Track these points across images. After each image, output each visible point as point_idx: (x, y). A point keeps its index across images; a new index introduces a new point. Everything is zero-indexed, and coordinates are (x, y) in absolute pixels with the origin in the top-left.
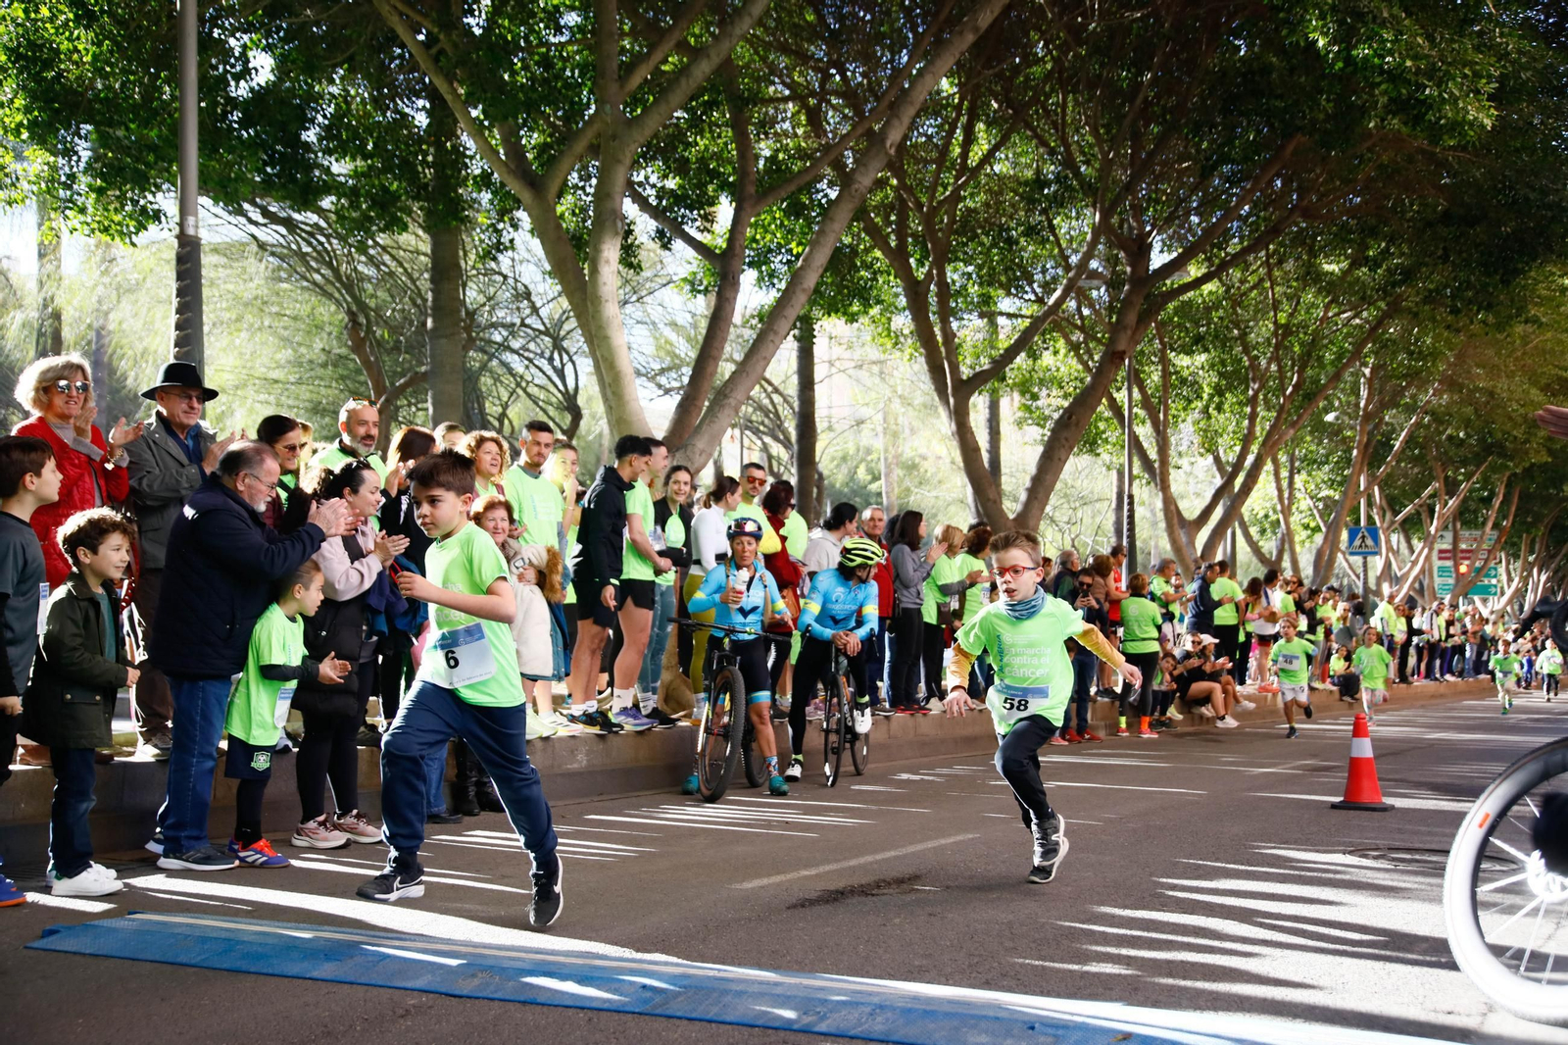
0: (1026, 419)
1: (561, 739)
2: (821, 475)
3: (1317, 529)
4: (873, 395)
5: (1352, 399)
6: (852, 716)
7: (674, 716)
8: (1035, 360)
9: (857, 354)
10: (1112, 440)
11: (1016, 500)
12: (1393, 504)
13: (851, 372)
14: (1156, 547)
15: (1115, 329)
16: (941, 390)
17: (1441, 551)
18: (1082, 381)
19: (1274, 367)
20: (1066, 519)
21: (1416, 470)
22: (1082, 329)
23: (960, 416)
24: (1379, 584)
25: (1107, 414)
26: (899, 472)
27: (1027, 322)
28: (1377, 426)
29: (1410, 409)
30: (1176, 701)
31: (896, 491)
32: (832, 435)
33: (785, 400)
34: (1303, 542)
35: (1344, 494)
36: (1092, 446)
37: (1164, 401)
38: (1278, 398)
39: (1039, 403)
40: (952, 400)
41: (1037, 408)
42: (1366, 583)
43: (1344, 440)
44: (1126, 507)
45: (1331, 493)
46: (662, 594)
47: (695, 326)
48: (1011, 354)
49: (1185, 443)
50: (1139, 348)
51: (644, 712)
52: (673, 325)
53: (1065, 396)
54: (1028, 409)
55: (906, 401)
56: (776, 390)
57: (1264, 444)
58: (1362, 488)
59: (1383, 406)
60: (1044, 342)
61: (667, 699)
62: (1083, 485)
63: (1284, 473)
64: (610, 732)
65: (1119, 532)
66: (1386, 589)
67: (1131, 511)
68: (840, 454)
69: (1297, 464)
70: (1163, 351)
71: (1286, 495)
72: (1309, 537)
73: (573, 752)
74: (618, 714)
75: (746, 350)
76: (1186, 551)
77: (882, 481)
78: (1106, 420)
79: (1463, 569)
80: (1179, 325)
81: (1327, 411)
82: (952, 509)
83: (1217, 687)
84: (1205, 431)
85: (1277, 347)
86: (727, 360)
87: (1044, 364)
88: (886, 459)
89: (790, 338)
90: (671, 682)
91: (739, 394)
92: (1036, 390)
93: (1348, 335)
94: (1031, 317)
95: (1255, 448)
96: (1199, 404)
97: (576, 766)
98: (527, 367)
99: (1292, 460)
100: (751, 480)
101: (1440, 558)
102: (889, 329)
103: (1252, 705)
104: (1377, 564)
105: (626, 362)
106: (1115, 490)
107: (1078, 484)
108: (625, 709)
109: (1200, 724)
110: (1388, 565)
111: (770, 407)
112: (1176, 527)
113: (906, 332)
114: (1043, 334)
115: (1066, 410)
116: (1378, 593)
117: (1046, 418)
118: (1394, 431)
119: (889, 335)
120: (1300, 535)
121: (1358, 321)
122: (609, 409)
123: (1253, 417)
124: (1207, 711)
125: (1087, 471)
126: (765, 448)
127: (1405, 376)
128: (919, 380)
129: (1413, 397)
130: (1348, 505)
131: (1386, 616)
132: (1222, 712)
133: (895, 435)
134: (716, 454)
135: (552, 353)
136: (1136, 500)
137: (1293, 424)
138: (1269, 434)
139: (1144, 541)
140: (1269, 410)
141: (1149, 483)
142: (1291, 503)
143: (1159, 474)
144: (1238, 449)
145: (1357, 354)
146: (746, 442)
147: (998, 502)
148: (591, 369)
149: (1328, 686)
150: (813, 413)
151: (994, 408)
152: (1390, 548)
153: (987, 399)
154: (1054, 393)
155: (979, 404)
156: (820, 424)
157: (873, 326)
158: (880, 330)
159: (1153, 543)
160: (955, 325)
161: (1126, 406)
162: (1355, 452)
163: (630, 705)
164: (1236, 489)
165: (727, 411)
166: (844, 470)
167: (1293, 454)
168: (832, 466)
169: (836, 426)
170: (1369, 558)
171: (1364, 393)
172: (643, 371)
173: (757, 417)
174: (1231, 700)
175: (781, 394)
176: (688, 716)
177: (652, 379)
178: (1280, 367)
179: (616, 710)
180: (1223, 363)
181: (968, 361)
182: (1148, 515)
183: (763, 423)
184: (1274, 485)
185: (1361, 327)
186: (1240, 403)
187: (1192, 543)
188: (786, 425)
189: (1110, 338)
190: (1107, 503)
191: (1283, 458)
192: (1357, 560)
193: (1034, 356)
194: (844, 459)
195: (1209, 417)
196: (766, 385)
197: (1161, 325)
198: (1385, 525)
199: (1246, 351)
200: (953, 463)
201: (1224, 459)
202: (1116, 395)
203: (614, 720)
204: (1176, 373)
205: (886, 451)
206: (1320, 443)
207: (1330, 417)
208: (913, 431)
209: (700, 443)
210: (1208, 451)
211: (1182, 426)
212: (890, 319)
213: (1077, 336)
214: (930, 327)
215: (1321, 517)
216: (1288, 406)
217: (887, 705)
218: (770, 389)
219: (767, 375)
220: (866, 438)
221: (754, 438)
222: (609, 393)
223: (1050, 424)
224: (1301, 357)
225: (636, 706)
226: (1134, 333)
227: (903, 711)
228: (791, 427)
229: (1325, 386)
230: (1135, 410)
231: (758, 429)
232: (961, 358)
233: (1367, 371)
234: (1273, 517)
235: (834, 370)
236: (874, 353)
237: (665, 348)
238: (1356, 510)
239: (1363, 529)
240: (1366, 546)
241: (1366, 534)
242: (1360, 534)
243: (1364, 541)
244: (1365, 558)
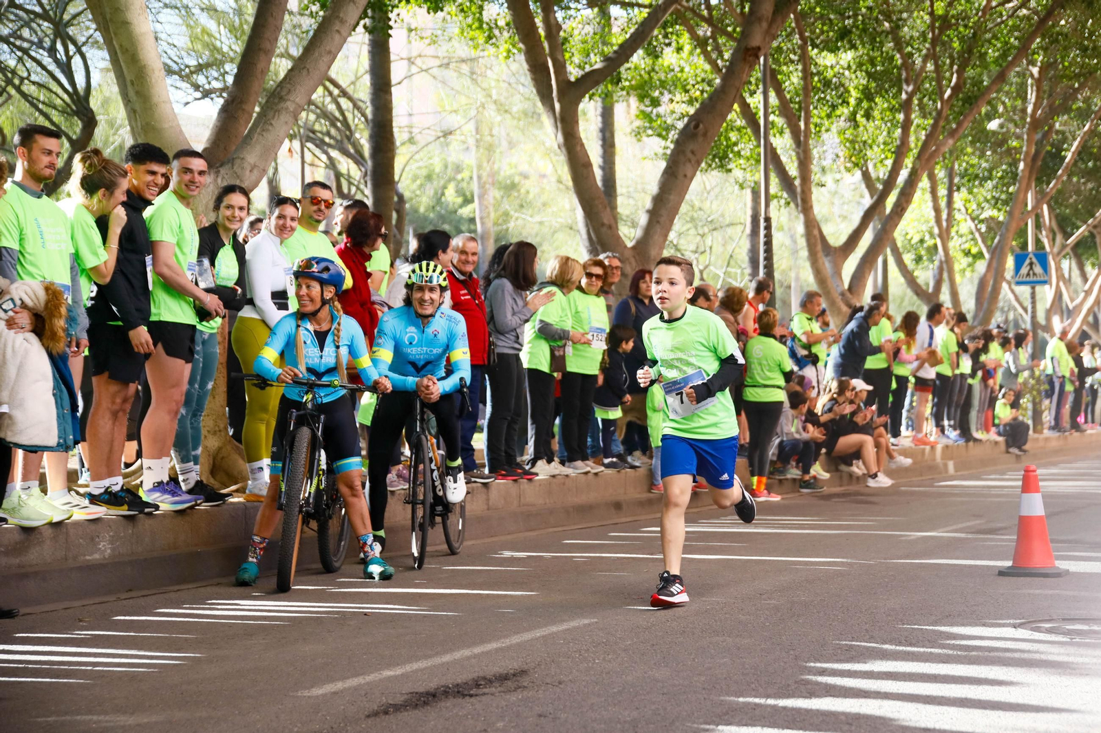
0: (646, 128)
1: (77, 524)
2: (401, 197)
3: (980, 255)
4: (463, 100)
5: (1019, 103)
6: (443, 485)
7: (224, 491)
8: (657, 57)
9: (443, 50)
10: (745, 153)
11: (634, 225)
12: (1064, 226)
13: (435, 71)
14: (797, 279)
15: (748, 21)
16: (545, 94)
18: (710, 83)
19: (930, 67)
20: (693, 247)
21: (1090, 185)
22: (709, 21)
23: (568, 125)
24: (1048, 319)
25: (740, 122)
26: (494, 194)
27: (645, 13)
28: (1046, 135)
29: (1083, 115)
30: (822, 458)
31: (492, 215)
32: (413, 148)
33: (356, 106)
34: (963, 271)
35: (1010, 214)
36: (722, 160)
37: (805, 107)
38: (934, 101)
39: (661, 110)
40: (557, 106)
41: (658, 116)
42: (1034, 317)
43: (1009, 150)
44: (762, 232)
45: (994, 213)
46: (204, 342)
47: (239, 12)
48: (626, 51)
49: (830, 156)
50: (775, 44)
51: (184, 488)
52: (211, 10)
53: (691, 102)
54: (647, 116)
55: (503, 109)
56: (344, 93)
57: (919, 157)
58: (1029, 208)
59: (1053, 112)
60: (666, 36)
61: (214, 471)
62: (713, 208)
63: (942, 191)
64: (141, 512)
65: (754, 262)
66: (1057, 324)
67: (769, 236)
68: (424, 172)
69: (956, 180)
70: (803, 47)
71: (944, 216)
72: (970, 265)
73: (93, 540)
74: (150, 491)
75: (305, 43)
76: (832, 283)
77: (476, 205)
78: (739, 130)
80: (822, 17)
81: (990, 117)
82: (560, 236)
83: (868, 440)
84: (853, 142)
85: (934, 42)
86: (282, 56)
87: (666, 64)
88: (479, 177)
89: (360, 29)
90: (220, 449)
91: (298, 97)
92: (656, 94)
93: (1015, 28)
94: (650, 6)
95: (908, 162)
96: (844, 111)
97: (97, 556)
98: (20, 60)
99: (951, 176)
100: (315, 201)
102: (480, 21)
103: (908, 461)
104: (1046, 294)
105: (153, 56)
106: (749, 212)
107: (707, 205)
108: (160, 483)
109: (850, 483)
110: (1058, 296)
111: (337, 114)
112: (820, 254)
113: (501, 23)
114: (664, 27)
115: (692, 118)
116: (1048, 328)
117: (668, 128)
118: (1065, 140)
119: (480, 27)
120: (960, 263)
121: (1024, 11)
122: (132, 113)
123: (906, 125)
124: (858, 469)
125: (717, 190)
126: (332, 164)
127: (1077, 76)
128: (518, 82)
129: (1087, 100)
130: (1014, 225)
131: (1057, 355)
132: (874, 469)
133: (490, 148)
134: (271, 171)
135: (54, 43)
136: (774, 224)
137: (952, 133)
138: (925, 145)
139: (783, 272)
140: (924, 117)
141: (788, 203)
142: (950, 226)
143: (800, 195)
144: (889, 162)
145: (1024, 50)
146: (308, 157)
147: (613, 228)
148: (107, 64)
149: (993, 436)
150: (390, 121)
151: (607, 115)
152: (1060, 277)
153: (599, 104)
154: (678, 97)
155: (589, 111)
156: (399, 135)
157: (461, 17)
158: (470, 20)
159: (793, 275)
160: (560, 15)
161: (761, 113)
162: (1022, 166)
163: (166, 479)
164: (888, 211)
165: (284, 117)
166: (430, 191)
167: (952, 169)
168: (414, 186)
169: (418, 138)
171: (1032, 96)
172: (175, 67)
173: (321, 126)
174: (884, 456)
175: (350, 98)
176: (241, 491)
177: (186, 78)
178: (936, 65)
179: (148, 485)
180: (872, 61)
181: (576, 60)
182: (788, 242)
183: (328, 134)
184: (930, 204)
185: (1028, 18)
186: (892, 109)
187: (838, 273)
188: (357, 135)
189: (742, 32)
190: (740, 228)
191: (940, 173)
192: (1024, 291)
193: (655, 54)
194: (429, 178)
195: (856, 126)
196: (331, 87)
197: (801, 17)
198: (1056, 250)
199: (899, 45)
200: (560, 182)
201: (873, 175)
202: (749, 100)
203: (145, 498)
204: (819, 73)
205: (480, 167)
206: (982, 155)
207: (993, 125)
208: (512, 145)
209: (251, 157)
210: (856, 165)
211: (825, 136)
212: (481, 8)
213: (704, 30)
214: (530, 17)
215: (984, 241)
216: (946, 112)
217: (486, 471)
218: (336, 92)
219: (333, 73)
220: (455, 153)
221: (318, 152)
222: (131, 93)
223: (673, 135)
224: (961, 54)
225: (174, 480)
226: (770, 25)
227: (504, 477)
228: (363, 139)
229: (988, 88)
230: (772, 118)
231: (323, 141)
232: (567, 55)
233: (1035, 71)
234: (930, 242)
235: (414, 69)
236: (462, 49)
237: (201, 38)
238: (1023, 233)
239: (1031, 255)
240: (1034, 274)
241: (1034, 260)
242: (1028, 261)
243: (1031, 268)
244: (1033, 288)
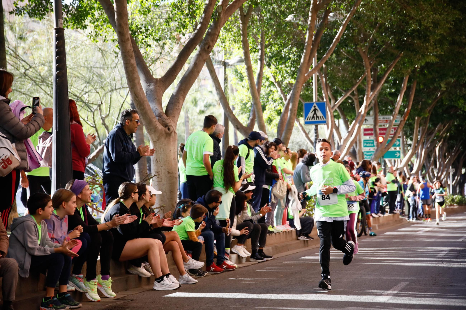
17: (365, 130)
79: (381, 139)
101: (365, 135)
170: (320, 126)
239: (315, 105)
240: (317, 117)
241: (317, 108)
242: (313, 108)
243: (315, 113)
244: (317, 126)
